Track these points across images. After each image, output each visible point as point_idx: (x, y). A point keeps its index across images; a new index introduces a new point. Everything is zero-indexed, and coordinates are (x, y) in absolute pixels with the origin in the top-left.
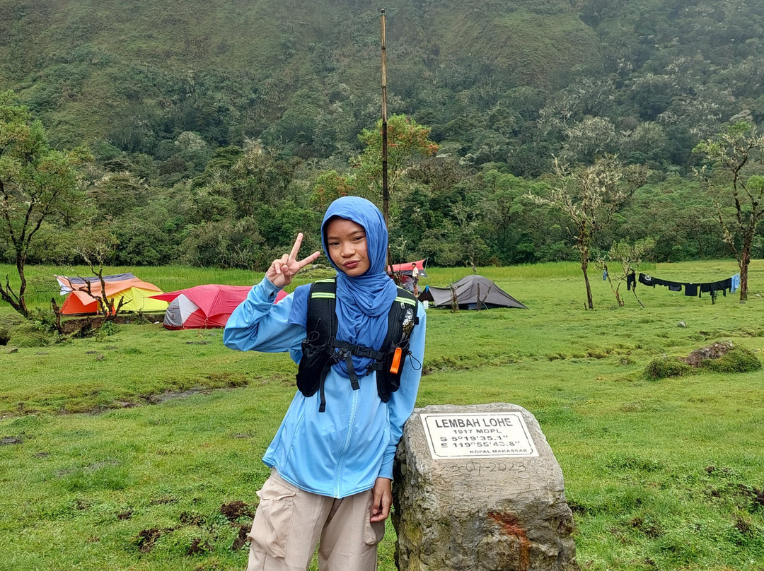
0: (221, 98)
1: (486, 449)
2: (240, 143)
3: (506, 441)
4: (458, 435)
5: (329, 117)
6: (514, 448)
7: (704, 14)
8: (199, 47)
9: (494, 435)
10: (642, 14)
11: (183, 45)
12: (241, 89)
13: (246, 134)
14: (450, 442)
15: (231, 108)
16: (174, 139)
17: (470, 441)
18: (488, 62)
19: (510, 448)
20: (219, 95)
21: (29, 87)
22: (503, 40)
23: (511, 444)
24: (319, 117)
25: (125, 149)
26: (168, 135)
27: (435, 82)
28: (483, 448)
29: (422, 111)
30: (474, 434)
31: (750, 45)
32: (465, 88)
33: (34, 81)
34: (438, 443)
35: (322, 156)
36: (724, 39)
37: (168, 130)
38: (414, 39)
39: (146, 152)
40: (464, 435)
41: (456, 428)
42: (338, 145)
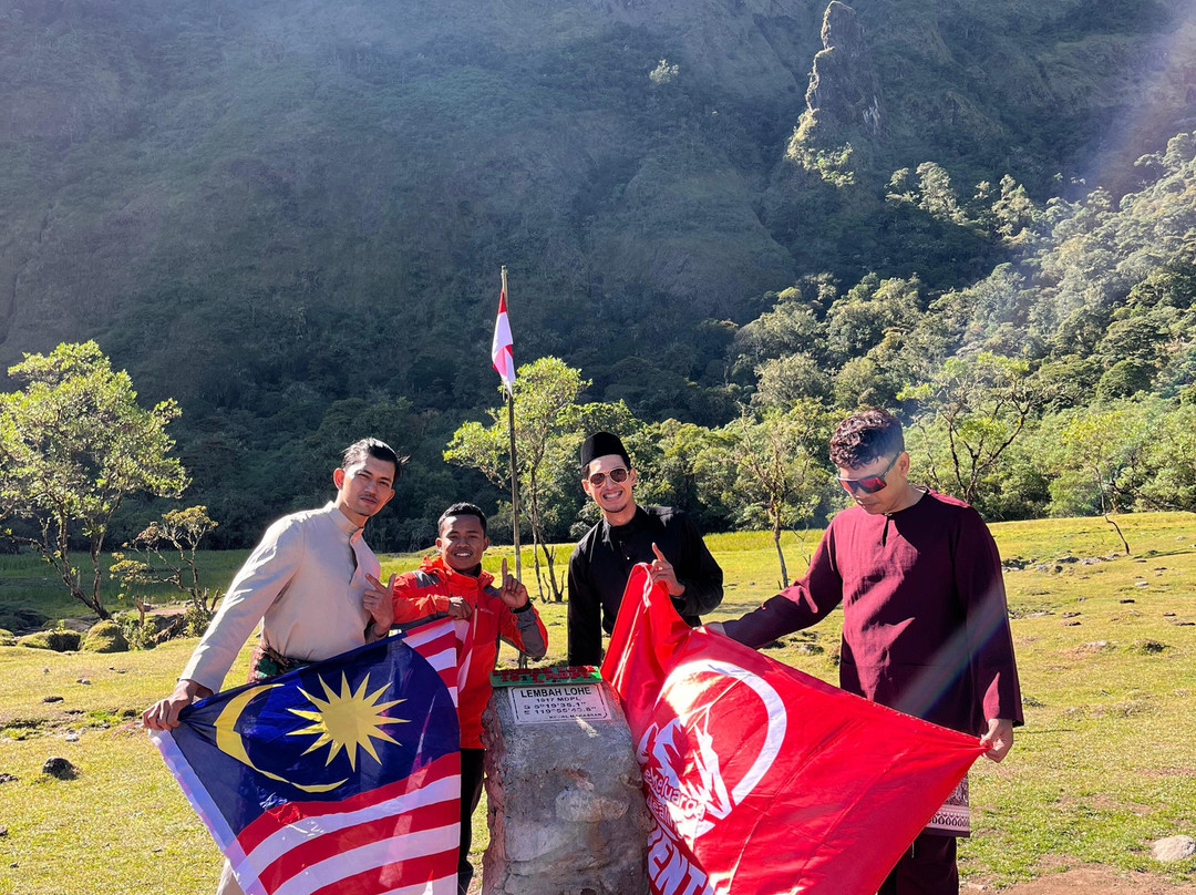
0: (340, 339)
1: (565, 714)
2: (364, 394)
3: (583, 707)
4: (541, 703)
5: (471, 359)
6: (590, 713)
7: (918, 230)
8: (311, 280)
9: (573, 702)
10: (845, 231)
11: (292, 278)
12: (363, 328)
13: (370, 382)
14: (532, 710)
15: (352, 351)
16: (281, 390)
17: (551, 708)
18: (662, 290)
19: (587, 713)
20: (336, 337)
21: (106, 331)
22: (680, 264)
23: (588, 709)
24: (459, 360)
25: (221, 403)
26: (274, 387)
27: (599, 315)
28: (562, 714)
29: (585, 351)
30: (556, 701)
31: (975, 264)
32: (635, 322)
33: (111, 324)
34: (521, 710)
35: (462, 406)
36: (943, 258)
37: (274, 380)
38: (573, 265)
39: (246, 408)
40: (546, 703)
41: (540, 698)
42: (482, 393)
